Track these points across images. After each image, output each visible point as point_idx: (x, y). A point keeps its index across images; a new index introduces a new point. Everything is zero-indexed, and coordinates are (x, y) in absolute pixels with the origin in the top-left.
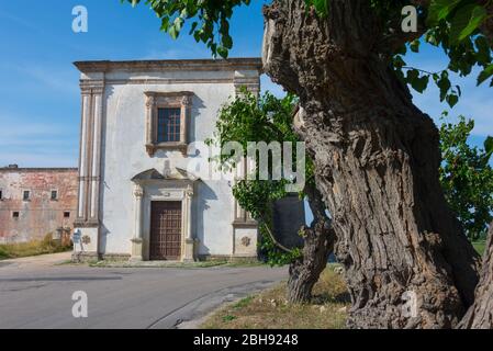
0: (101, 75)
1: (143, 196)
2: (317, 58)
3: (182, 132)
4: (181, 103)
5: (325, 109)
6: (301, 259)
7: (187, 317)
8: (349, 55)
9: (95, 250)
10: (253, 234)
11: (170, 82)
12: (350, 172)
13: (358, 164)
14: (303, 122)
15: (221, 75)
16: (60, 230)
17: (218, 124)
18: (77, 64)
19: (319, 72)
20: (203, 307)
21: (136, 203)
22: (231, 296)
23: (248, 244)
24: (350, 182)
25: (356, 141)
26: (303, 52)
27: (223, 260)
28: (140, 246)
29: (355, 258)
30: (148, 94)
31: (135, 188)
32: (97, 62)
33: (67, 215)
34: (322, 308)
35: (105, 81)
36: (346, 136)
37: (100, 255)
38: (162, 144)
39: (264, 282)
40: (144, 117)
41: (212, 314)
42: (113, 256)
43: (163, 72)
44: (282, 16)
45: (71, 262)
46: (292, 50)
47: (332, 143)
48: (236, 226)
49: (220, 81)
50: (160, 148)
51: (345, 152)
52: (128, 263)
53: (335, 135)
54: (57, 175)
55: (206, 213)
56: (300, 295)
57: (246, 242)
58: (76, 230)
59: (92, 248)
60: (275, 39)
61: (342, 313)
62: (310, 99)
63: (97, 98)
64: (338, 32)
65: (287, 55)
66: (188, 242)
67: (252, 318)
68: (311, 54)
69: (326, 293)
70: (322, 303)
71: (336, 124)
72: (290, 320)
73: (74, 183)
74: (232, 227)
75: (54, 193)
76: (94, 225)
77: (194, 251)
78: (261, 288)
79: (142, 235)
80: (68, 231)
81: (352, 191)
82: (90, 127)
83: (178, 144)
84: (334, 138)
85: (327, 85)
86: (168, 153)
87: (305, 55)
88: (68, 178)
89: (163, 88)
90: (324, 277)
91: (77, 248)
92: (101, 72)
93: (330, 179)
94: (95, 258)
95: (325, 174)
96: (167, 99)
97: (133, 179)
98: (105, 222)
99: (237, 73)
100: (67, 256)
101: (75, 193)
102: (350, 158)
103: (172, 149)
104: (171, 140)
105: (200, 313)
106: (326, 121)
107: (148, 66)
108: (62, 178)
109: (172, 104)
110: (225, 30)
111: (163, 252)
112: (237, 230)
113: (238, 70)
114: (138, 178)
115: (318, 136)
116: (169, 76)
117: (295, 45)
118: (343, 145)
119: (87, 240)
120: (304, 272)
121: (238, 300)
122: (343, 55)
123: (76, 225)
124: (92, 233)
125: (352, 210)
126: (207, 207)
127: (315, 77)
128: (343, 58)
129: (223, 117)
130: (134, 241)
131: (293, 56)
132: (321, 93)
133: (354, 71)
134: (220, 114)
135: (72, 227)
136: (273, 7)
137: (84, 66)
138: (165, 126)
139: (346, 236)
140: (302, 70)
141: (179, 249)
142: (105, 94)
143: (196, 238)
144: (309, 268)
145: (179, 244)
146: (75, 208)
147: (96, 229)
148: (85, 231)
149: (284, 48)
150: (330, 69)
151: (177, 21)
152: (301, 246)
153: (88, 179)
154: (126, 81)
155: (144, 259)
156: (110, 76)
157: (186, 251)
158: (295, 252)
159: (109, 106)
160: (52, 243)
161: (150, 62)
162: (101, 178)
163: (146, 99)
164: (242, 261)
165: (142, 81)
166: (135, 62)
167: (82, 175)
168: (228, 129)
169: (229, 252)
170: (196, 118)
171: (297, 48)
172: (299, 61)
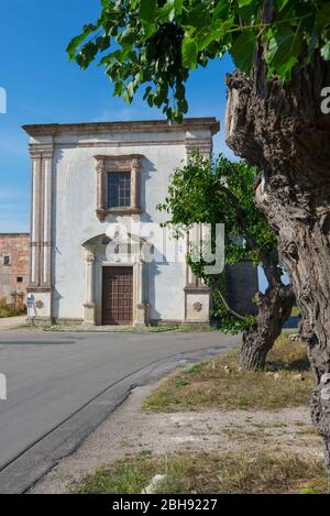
0: (50, 139)
1: (95, 262)
2: (283, 130)
3: (133, 197)
4: (131, 166)
5: (291, 184)
6: (255, 326)
7: (140, 382)
8: (318, 127)
9: (48, 314)
10: (205, 299)
11: (119, 145)
12: (316, 250)
13: (325, 242)
14: (265, 196)
15: (172, 136)
16: (14, 295)
17: (171, 190)
18: (25, 127)
19: (285, 145)
20: (156, 372)
21: (87, 268)
22: (183, 361)
23: (200, 310)
24: (316, 259)
25: (323, 217)
26: (269, 124)
27: (175, 325)
28: (92, 310)
29: (321, 338)
30: (98, 157)
31: (86, 253)
32: (46, 126)
33: (20, 279)
34: (276, 375)
35: (55, 144)
36: (313, 212)
37: (54, 320)
38: (112, 209)
39: (217, 348)
40: (93, 181)
41: (165, 379)
42: (66, 321)
43: (112, 134)
44: (247, 85)
45: (25, 326)
46: (257, 122)
47: (298, 219)
48: (188, 291)
49: (171, 142)
50: (110, 213)
51: (311, 229)
52: (80, 327)
53: (302, 211)
54: (10, 240)
55: (157, 278)
56: (254, 362)
57: (198, 307)
58: (29, 295)
59: (45, 312)
60: (239, 111)
61: (298, 380)
62: (276, 174)
63: (47, 163)
64: (307, 102)
65: (252, 127)
66: (139, 307)
67: (205, 384)
68: (277, 126)
69: (280, 360)
70: (275, 370)
71: (303, 200)
72: (244, 387)
73: (26, 248)
74: (183, 293)
75: (7, 258)
76: (47, 290)
77: (145, 315)
78: (213, 354)
79: (94, 300)
80: (22, 296)
81: (318, 269)
82: (41, 192)
83: (128, 208)
84: (300, 214)
85: (293, 159)
86: (119, 218)
87: (271, 127)
88: (20, 243)
89: (112, 151)
90: (278, 344)
91: (31, 312)
92: (50, 135)
93: (295, 256)
94: (49, 323)
95: (290, 250)
96: (116, 163)
97: (84, 245)
98: (57, 287)
99: (188, 134)
100: (21, 320)
101: (27, 258)
102: (317, 235)
103: (122, 214)
104: (122, 205)
105: (153, 378)
106: (292, 196)
107: (97, 129)
108: (14, 243)
109: (122, 167)
110: (180, 95)
111: (115, 317)
112: (189, 296)
113: (189, 130)
114: (89, 244)
115: (283, 212)
116: (118, 139)
117: (260, 117)
118: (310, 221)
119: (40, 305)
120: (258, 339)
121: (191, 366)
122: (311, 126)
123: (29, 290)
124: (45, 298)
125: (318, 289)
126: (159, 273)
127: (281, 151)
128: (311, 130)
129: (175, 183)
130: (87, 306)
131: (258, 129)
132: (288, 167)
133: (322, 144)
134: (172, 180)
135: (25, 292)
136: (237, 76)
137: (33, 130)
138: (115, 190)
139: (312, 314)
140: (268, 143)
141: (130, 314)
142: (55, 157)
143: (147, 303)
144: (263, 335)
145: (131, 309)
146: (27, 273)
147: (49, 294)
148: (38, 296)
149: (249, 120)
150: (298, 142)
151: (131, 86)
152: (255, 313)
153: (40, 244)
154: (75, 145)
155: (97, 324)
156: (59, 140)
157: (138, 317)
158: (250, 320)
159: (58, 171)
160: (7, 308)
161: (99, 124)
162: (52, 244)
163: (96, 163)
164: (194, 326)
165: (91, 145)
166: (83, 125)
167: (34, 240)
168: (181, 194)
169: (181, 317)
170: (147, 182)
171: (263, 120)
172: (264, 133)
